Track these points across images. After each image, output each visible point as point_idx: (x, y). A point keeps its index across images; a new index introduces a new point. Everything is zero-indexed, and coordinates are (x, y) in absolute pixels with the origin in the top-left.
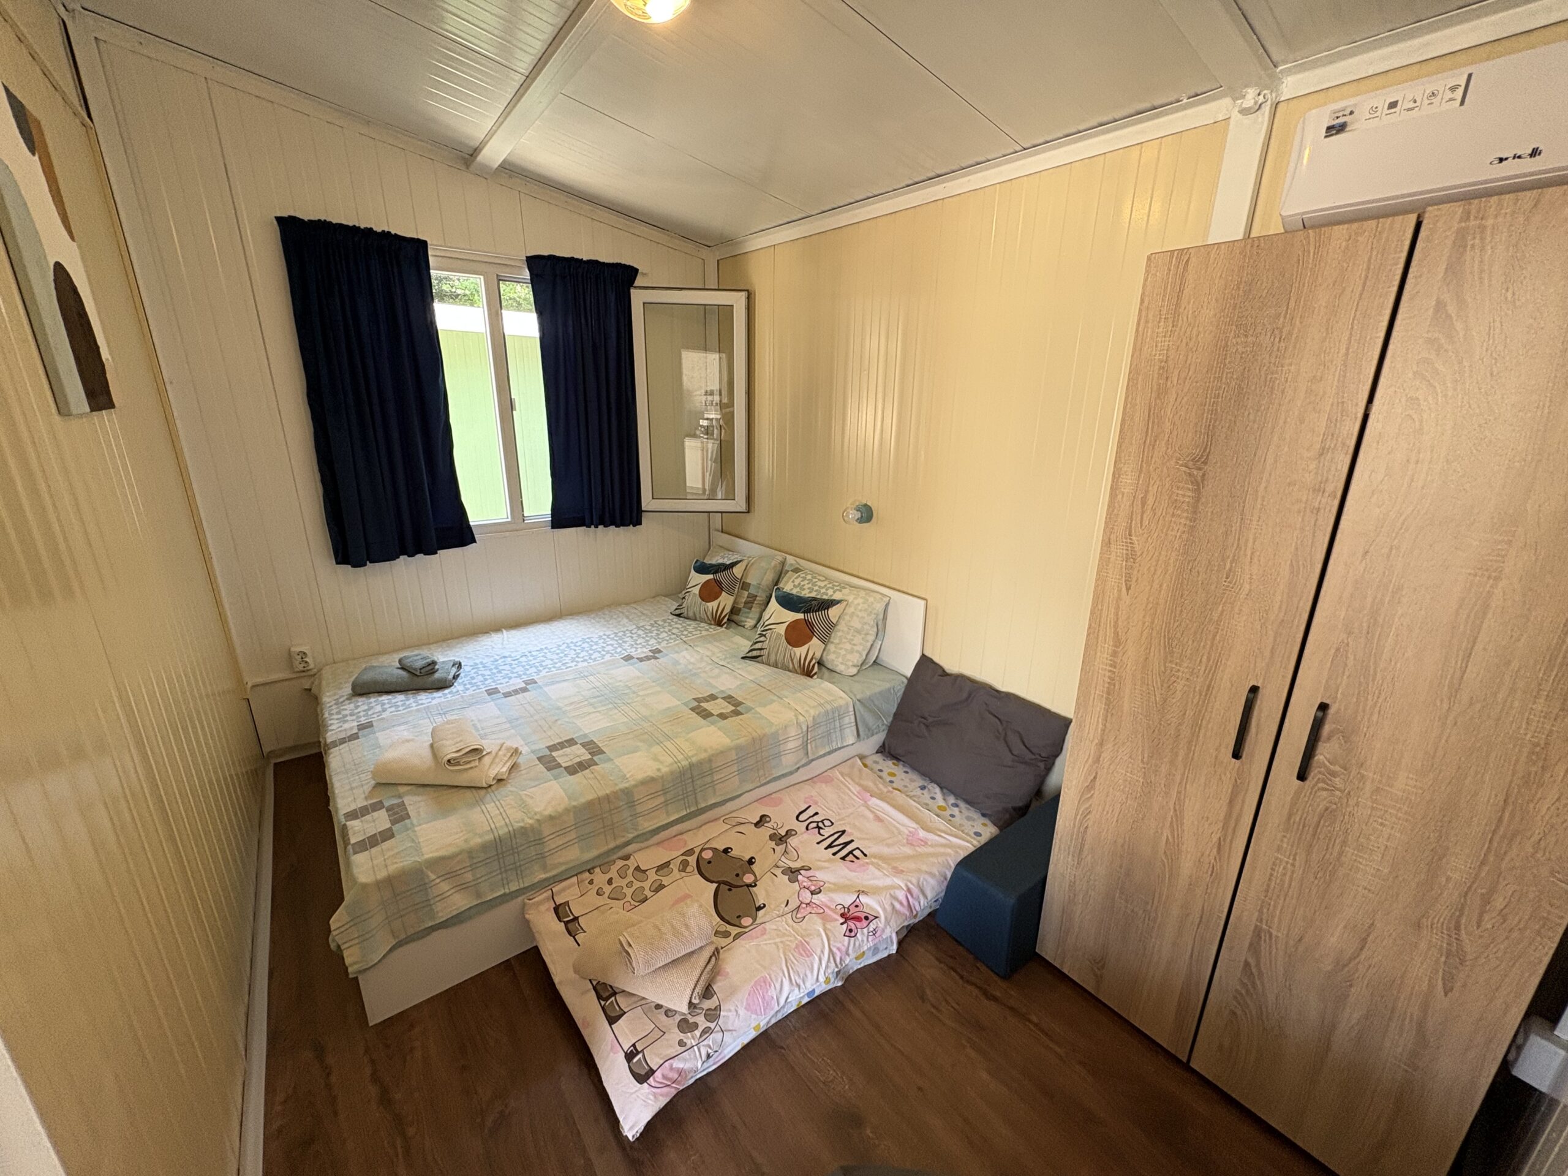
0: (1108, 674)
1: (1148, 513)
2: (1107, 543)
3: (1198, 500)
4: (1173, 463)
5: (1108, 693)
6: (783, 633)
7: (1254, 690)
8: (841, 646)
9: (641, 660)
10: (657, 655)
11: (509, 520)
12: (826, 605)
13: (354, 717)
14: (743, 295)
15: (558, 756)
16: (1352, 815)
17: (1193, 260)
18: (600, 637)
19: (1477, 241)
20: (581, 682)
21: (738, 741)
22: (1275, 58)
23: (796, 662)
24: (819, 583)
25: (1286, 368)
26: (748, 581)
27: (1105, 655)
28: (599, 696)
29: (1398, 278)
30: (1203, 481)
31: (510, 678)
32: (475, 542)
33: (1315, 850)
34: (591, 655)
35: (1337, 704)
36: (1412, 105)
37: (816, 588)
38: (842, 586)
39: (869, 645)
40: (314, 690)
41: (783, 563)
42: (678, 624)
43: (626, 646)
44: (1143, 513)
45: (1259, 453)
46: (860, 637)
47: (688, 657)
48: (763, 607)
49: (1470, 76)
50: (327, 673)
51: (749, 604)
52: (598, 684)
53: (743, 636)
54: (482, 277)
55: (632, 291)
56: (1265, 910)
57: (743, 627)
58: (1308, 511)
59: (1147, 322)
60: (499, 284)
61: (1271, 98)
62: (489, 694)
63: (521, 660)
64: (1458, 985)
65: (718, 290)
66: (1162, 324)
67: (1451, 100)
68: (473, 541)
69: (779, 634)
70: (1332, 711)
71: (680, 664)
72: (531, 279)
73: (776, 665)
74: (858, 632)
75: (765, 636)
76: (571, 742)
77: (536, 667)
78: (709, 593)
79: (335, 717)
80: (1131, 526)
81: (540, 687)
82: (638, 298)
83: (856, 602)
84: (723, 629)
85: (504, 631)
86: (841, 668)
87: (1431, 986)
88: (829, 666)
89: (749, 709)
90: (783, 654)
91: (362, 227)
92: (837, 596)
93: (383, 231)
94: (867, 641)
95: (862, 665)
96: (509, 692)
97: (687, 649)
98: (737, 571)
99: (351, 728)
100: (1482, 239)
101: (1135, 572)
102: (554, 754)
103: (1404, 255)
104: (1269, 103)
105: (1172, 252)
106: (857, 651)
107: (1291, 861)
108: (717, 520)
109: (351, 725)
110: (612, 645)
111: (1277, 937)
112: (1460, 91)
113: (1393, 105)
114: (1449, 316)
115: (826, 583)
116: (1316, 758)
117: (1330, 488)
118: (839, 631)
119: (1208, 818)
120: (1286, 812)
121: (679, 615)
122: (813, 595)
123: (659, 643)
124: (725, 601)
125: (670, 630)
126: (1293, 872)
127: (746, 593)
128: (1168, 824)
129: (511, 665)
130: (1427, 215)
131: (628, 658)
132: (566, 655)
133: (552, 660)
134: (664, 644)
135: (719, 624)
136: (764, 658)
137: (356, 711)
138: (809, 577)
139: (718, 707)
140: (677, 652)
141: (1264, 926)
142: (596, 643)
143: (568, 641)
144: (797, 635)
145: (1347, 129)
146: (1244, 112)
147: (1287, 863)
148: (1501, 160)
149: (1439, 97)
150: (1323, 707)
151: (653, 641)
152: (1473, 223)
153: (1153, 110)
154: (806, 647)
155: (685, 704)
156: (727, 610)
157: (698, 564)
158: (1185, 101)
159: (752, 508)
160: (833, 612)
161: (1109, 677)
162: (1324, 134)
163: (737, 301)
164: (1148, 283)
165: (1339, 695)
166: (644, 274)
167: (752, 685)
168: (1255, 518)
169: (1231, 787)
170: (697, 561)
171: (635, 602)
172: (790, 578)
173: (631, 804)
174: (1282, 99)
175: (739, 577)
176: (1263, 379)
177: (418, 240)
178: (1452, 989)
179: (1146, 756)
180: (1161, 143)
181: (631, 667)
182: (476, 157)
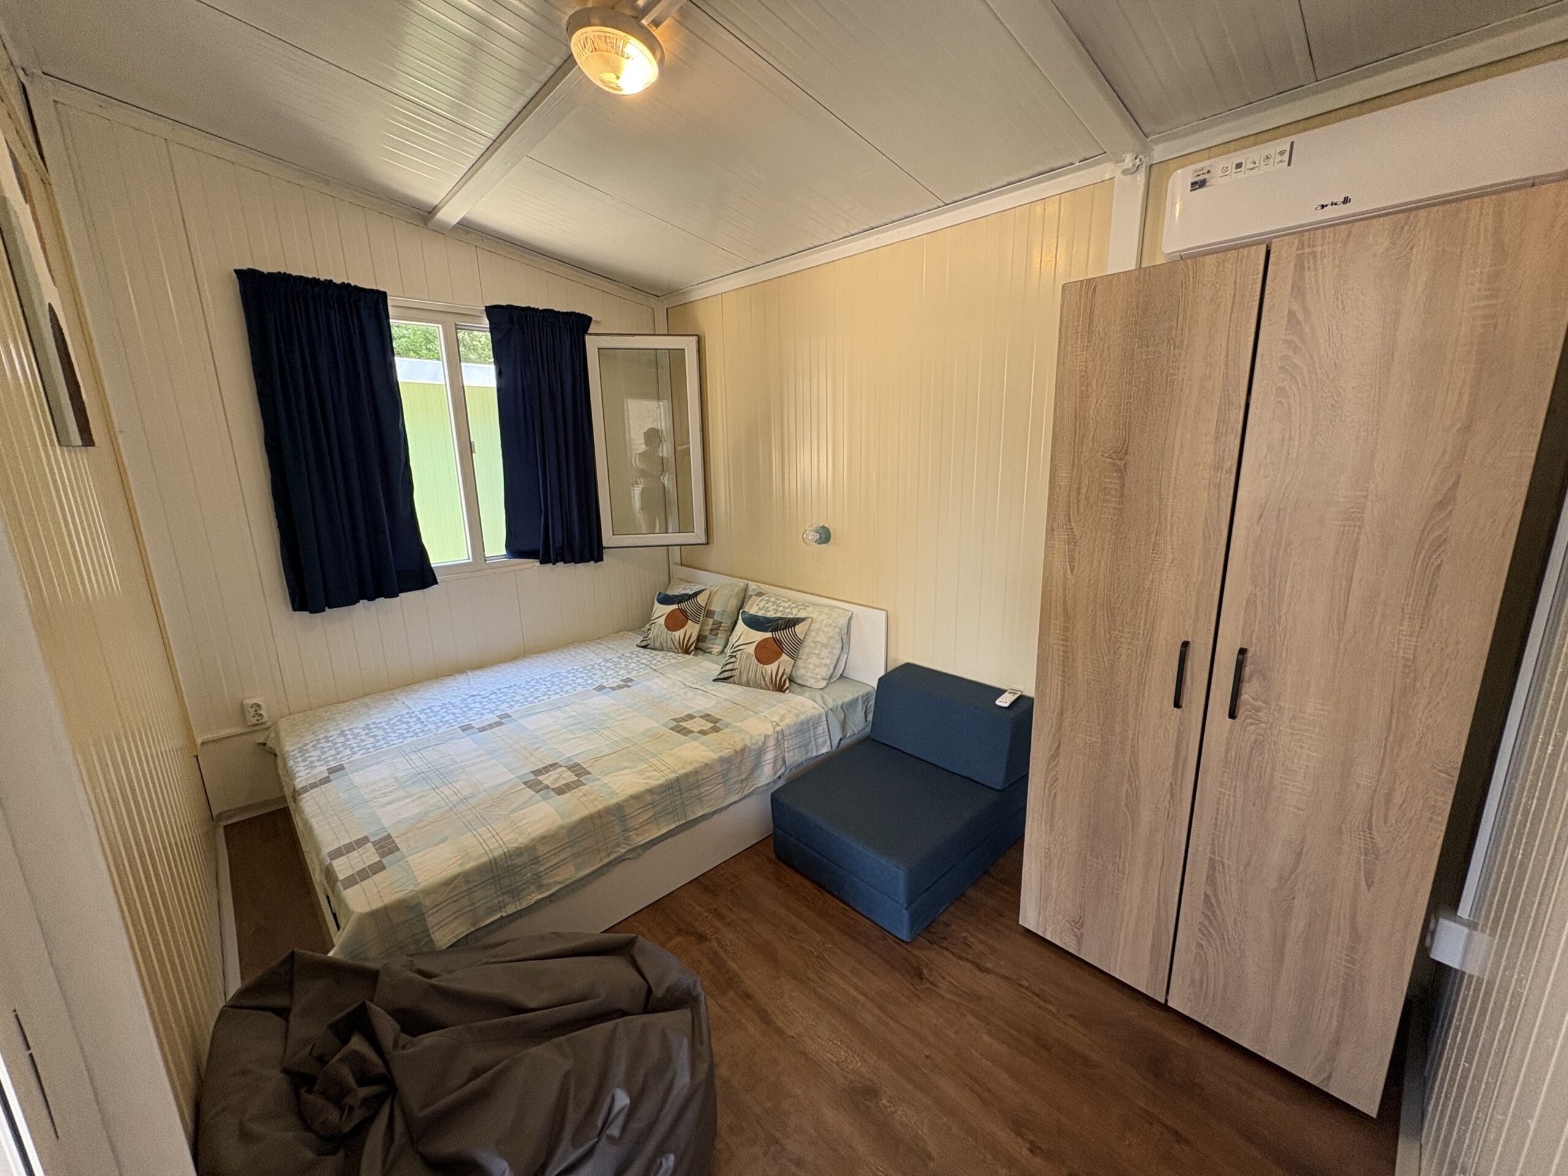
0: (1062, 648)
1: (1083, 503)
2: (1050, 531)
3: (1123, 486)
4: (1099, 455)
5: (1064, 666)
6: (753, 653)
7: (1185, 645)
8: (809, 661)
9: (613, 689)
10: (629, 684)
11: (471, 560)
12: (792, 623)
13: (322, 763)
14: (694, 339)
15: (545, 779)
16: (1276, 743)
17: (1099, 287)
18: (569, 672)
19: (1312, 264)
20: (556, 713)
21: (722, 754)
22: (1146, 130)
23: (767, 679)
24: (782, 604)
25: (1181, 370)
26: (712, 609)
27: (1058, 631)
28: (577, 724)
29: (1258, 293)
30: (1125, 469)
31: (482, 714)
32: (436, 583)
33: (1251, 780)
34: (562, 688)
35: (1253, 648)
36: (1253, 166)
37: (781, 609)
38: (805, 606)
39: (836, 658)
40: (270, 744)
41: (746, 589)
42: (647, 654)
43: (596, 678)
44: (1079, 501)
45: (1168, 441)
46: (827, 651)
47: (660, 683)
48: (729, 633)
49: (1292, 144)
50: (283, 724)
51: (715, 630)
52: (574, 714)
53: (712, 661)
54: (440, 326)
55: (587, 338)
56: (1216, 843)
57: (710, 653)
58: (1212, 487)
59: (1066, 340)
60: (457, 333)
61: (1146, 162)
62: (463, 731)
63: (491, 697)
64: (1376, 880)
65: (668, 335)
66: (1079, 341)
67: (1281, 161)
68: (435, 582)
69: (749, 654)
70: (1249, 655)
71: (653, 690)
72: (490, 328)
73: (748, 684)
74: (825, 646)
75: (735, 656)
76: (554, 766)
77: (508, 702)
78: (674, 623)
79: (302, 764)
80: (1069, 515)
81: (515, 720)
82: (592, 344)
83: (820, 618)
84: (691, 656)
85: (469, 673)
86: (810, 682)
87: (1357, 885)
88: (799, 682)
89: (727, 725)
90: (754, 672)
91: (322, 279)
92: (801, 615)
93: (343, 283)
94: (834, 654)
95: (830, 678)
96: (484, 727)
97: (658, 677)
98: (701, 599)
99: (321, 772)
100: (1315, 261)
101: (1077, 553)
102: (540, 778)
103: (1261, 276)
104: (1144, 165)
105: (1082, 281)
106: (825, 665)
107: (1232, 793)
108: (676, 553)
109: (321, 770)
110: (582, 678)
111: (1228, 865)
112: (1287, 154)
113: (1239, 166)
114: (1298, 322)
115: (790, 603)
116: (1242, 697)
117: (1227, 466)
118: (806, 647)
119: (1159, 766)
120: (1223, 749)
121: (645, 647)
122: (779, 615)
123: (629, 673)
124: (692, 629)
125: (638, 661)
126: (1235, 802)
127: (711, 621)
128: (1126, 778)
129: (481, 702)
130: (1273, 246)
131: (600, 688)
132: (536, 690)
133: (523, 695)
134: (634, 673)
135: (687, 652)
136: (736, 679)
137: (323, 757)
138: (773, 599)
139: (695, 725)
140: (648, 680)
141: (1217, 858)
142: (566, 677)
143: (537, 677)
144: (766, 653)
145: (1208, 184)
146: (1125, 172)
147: (1229, 795)
148: (1323, 206)
149: (1272, 160)
150: (1243, 652)
151: (622, 672)
152: (1307, 250)
153: (1051, 172)
154: (776, 664)
155: (665, 725)
156: (694, 637)
157: (661, 596)
158: (1077, 164)
159: (711, 541)
160: (799, 629)
161: (1063, 651)
162: (1190, 188)
163: (688, 344)
164: (1064, 308)
165: (1254, 640)
166: (598, 322)
167: (728, 704)
168: (1171, 496)
169: (1176, 733)
170: (660, 593)
171: (599, 638)
172: (754, 602)
173: (623, 819)
174: (1154, 162)
175: (704, 605)
176: (1164, 380)
177: (378, 291)
178: (1372, 883)
179: (1101, 718)
180: (1060, 199)
181: (604, 696)
182: (435, 215)
